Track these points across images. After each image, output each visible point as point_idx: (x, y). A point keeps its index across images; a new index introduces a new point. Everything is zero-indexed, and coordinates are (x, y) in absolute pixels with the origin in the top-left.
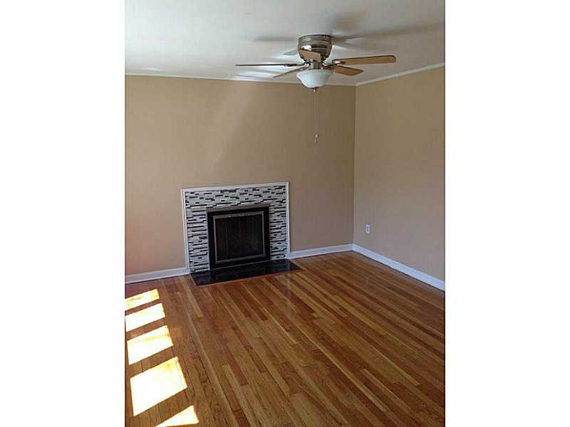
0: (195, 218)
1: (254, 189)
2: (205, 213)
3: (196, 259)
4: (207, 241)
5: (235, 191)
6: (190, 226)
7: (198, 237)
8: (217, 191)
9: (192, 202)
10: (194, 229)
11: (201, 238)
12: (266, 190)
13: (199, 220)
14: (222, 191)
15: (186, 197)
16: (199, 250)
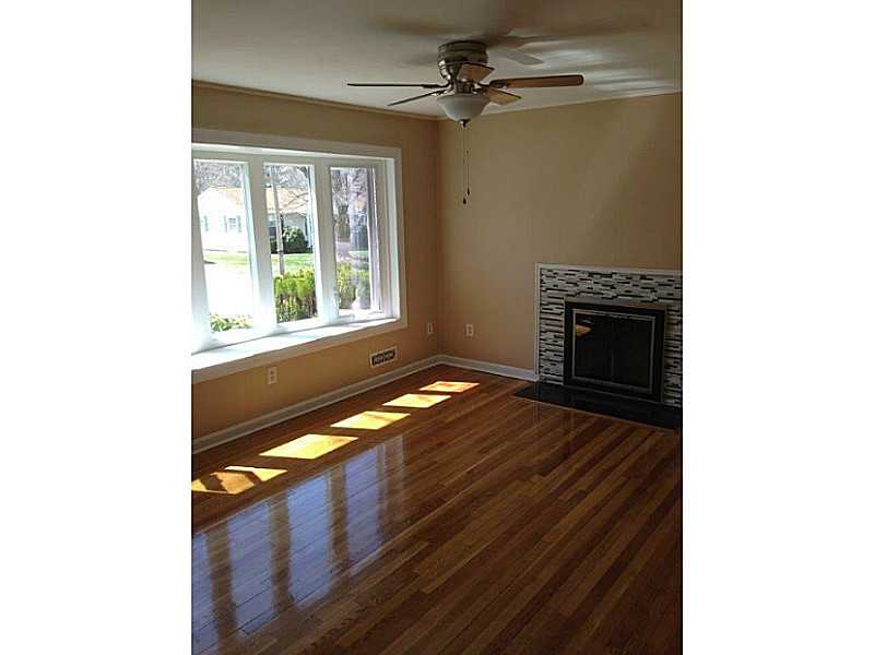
0: (550, 307)
1: (643, 277)
2: (563, 301)
3: (547, 365)
4: (562, 342)
5: (610, 276)
6: (543, 316)
7: (552, 334)
8: (583, 272)
9: (549, 283)
10: (548, 322)
11: (555, 337)
12: (665, 280)
13: (556, 311)
14: (591, 274)
15: (542, 275)
16: (553, 353)
